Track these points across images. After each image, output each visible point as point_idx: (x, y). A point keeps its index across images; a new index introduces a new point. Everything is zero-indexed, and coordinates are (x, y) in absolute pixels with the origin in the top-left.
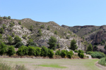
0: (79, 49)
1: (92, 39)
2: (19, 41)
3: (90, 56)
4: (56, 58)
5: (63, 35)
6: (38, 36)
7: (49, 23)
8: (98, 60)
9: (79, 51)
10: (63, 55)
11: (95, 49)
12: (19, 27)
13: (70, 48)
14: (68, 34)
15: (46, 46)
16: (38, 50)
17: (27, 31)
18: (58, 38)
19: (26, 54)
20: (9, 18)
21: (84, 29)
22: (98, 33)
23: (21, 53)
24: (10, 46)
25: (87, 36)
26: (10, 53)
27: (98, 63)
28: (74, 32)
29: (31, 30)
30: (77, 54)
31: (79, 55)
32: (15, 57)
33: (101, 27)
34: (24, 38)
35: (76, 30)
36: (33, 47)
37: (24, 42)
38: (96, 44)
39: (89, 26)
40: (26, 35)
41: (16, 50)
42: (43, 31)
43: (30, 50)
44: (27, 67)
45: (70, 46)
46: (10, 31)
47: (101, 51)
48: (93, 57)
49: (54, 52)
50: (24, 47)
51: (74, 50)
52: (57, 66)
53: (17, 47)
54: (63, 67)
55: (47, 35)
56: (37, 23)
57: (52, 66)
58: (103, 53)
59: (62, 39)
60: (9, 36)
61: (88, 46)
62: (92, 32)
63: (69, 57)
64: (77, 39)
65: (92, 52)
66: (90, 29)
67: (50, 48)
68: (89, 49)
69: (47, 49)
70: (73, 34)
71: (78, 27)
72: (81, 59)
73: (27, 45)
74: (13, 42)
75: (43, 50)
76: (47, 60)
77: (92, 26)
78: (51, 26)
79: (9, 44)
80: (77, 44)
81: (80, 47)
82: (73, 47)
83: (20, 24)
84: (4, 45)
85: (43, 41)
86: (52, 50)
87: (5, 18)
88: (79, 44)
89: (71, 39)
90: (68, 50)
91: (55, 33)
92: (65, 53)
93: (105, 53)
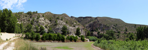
0: (81, 34)
1: (90, 27)
3: (88, 40)
4: (67, 42)
5: (71, 24)
6: (55, 25)
7: (62, 15)
8: (93, 43)
9: (82, 36)
10: (71, 39)
11: (92, 35)
12: (43, 18)
13: (76, 34)
14: (75, 23)
15: (60, 32)
16: (55, 36)
17: (48, 21)
18: (68, 26)
19: (47, 39)
20: (37, 12)
21: (85, 19)
22: (94, 23)
23: (44, 39)
24: (37, 34)
25: (87, 25)
26: (37, 39)
27: (93, 45)
28: (79, 22)
29: (50, 21)
30: (80, 38)
31: (81, 39)
32: (40, 42)
33: (96, 18)
34: (46, 27)
36: (52, 34)
37: (46, 30)
38: (92, 31)
39: (89, 17)
40: (47, 25)
41: (41, 36)
42: (59, 21)
43: (50, 36)
44: (48, 48)
45: (76, 33)
46: (37, 22)
47: (95, 36)
48: (90, 40)
49: (65, 37)
50: (46, 34)
51: (78, 35)
52: (67, 48)
53: (41, 34)
54: (71, 49)
55: (61, 24)
56: (55, 15)
57: (64, 48)
58: (96, 38)
59: (71, 27)
60: (37, 26)
61: (87, 32)
62: (90, 21)
63: (75, 41)
64: (81, 27)
66: (89, 19)
67: (63, 34)
68: (88, 35)
69: (61, 35)
70: (78, 23)
71: (81, 17)
72: (82, 43)
73: (48, 33)
74: (39, 30)
75: (58, 36)
76: (60, 44)
77: (90, 17)
78: (64, 16)
79: (37, 32)
80: (80, 31)
82: (78, 33)
83: (43, 16)
84: (34, 33)
85: (58, 29)
86: (64, 36)
87: (34, 13)
88: (82, 31)
89: (77, 27)
90: (74, 35)
91: (66, 23)
92: (73, 38)
93: (98, 37)
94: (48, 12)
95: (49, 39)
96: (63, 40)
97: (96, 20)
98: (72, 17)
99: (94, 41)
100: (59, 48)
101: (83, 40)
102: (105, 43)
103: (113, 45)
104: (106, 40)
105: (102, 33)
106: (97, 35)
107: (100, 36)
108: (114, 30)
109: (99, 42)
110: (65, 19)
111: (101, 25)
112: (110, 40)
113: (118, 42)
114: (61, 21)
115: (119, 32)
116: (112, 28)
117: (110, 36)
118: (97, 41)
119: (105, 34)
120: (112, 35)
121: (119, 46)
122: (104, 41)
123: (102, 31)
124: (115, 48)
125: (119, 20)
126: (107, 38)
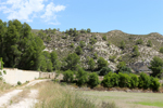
2: (105, 65)
6: (134, 56)
7: (150, 35)
12: (104, 43)
15: (146, 72)
16: (135, 79)
17: (117, 49)
19: (115, 85)
20: (89, 31)
23: (109, 84)
24: (91, 74)
26: (91, 84)
29: (122, 48)
32: (99, 90)
34: (112, 60)
36: (126, 75)
37: (113, 67)
40: (115, 57)
41: (101, 79)
42: (141, 49)
43: (122, 79)
44: (118, 104)
46: (91, 50)
49: (160, 82)
50: (112, 74)
53: (101, 74)
55: (148, 55)
56: (131, 37)
60: (90, 59)
67: (153, 75)
73: (117, 72)
74: (96, 67)
75: (142, 78)
76: (149, 95)
78: (153, 39)
79: (90, 70)
83: (104, 39)
84: (84, 72)
85: (142, 64)
87: (82, 32)
91: (161, 51)
94: (116, 31)
95: (121, 84)
100: (145, 104)
110: (157, 43)
114: (148, 49)
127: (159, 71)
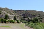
0: (17, 19)
1: (23, 15)
3: (22, 22)
4: (8, 23)
7: (5, 8)
8: (25, 24)
9: (18, 20)
11: (24, 20)
13: (14, 19)
14: (13, 13)
15: (3, 18)
18: (9, 15)
21: (20, 11)
25: (21, 14)
27: (25, 25)
28: (16, 12)
30: (17, 21)
31: (17, 22)
35: (16, 11)
45: (14, 18)
47: (26, 20)
48: (23, 23)
49: (7, 21)
51: (15, 20)
54: (11, 27)
55: (4, 13)
58: (27, 21)
59: (11, 15)
61: (21, 18)
62: (23, 12)
63: (13, 23)
64: (17, 15)
65: (23, 21)
68: (22, 20)
70: (15, 13)
75: (2, 20)
76: (4, 24)
77: (23, 10)
78: (6, 9)
80: (17, 17)
81: (18, 19)
85: (2, 16)
86: (6, 20)
91: (8, 13)
92: (12, 21)
93: (28, 21)
96: (5, 22)
97: (27, 12)
98: (11, 10)
99: (25, 23)
101: (19, 23)
102: (32, 24)
103: (38, 26)
104: (33, 23)
105: (30, 19)
106: (27, 20)
107: (29, 21)
108: (38, 17)
109: (28, 24)
110: (7, 10)
111: (29, 14)
112: (36, 23)
113: (41, 24)
114: (4, 12)
115: (41, 19)
116: (37, 16)
117: (36, 21)
118: (27, 23)
119: (32, 19)
120: (37, 20)
121: (42, 26)
122: (31, 23)
123: (30, 18)
124: (39, 27)
125: (41, 12)
126: (34, 22)
127: (7, 18)
